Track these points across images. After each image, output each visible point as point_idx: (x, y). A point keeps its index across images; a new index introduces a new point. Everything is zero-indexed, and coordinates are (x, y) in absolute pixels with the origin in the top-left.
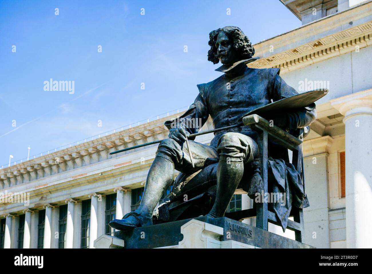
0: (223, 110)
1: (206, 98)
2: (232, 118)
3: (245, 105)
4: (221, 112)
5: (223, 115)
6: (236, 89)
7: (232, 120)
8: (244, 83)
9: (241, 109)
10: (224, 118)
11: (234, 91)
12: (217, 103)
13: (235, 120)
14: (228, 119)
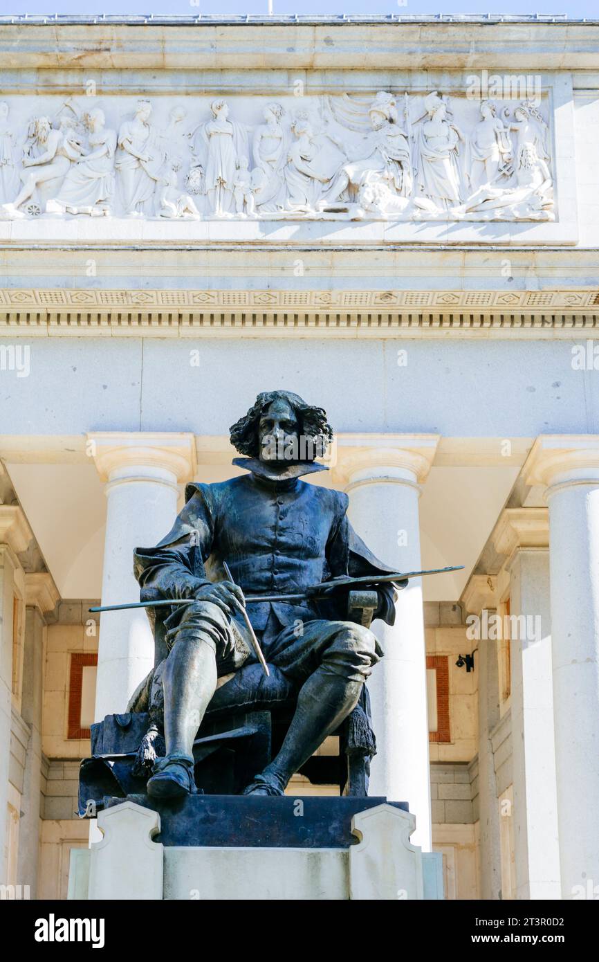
0: (257, 554)
1: (217, 518)
2: (280, 576)
3: (303, 554)
4: (252, 555)
5: (258, 563)
6: (288, 519)
7: (279, 579)
8: (300, 509)
9: (297, 561)
10: (261, 570)
11: (287, 523)
12: (247, 537)
13: (285, 580)
14: (272, 576)
